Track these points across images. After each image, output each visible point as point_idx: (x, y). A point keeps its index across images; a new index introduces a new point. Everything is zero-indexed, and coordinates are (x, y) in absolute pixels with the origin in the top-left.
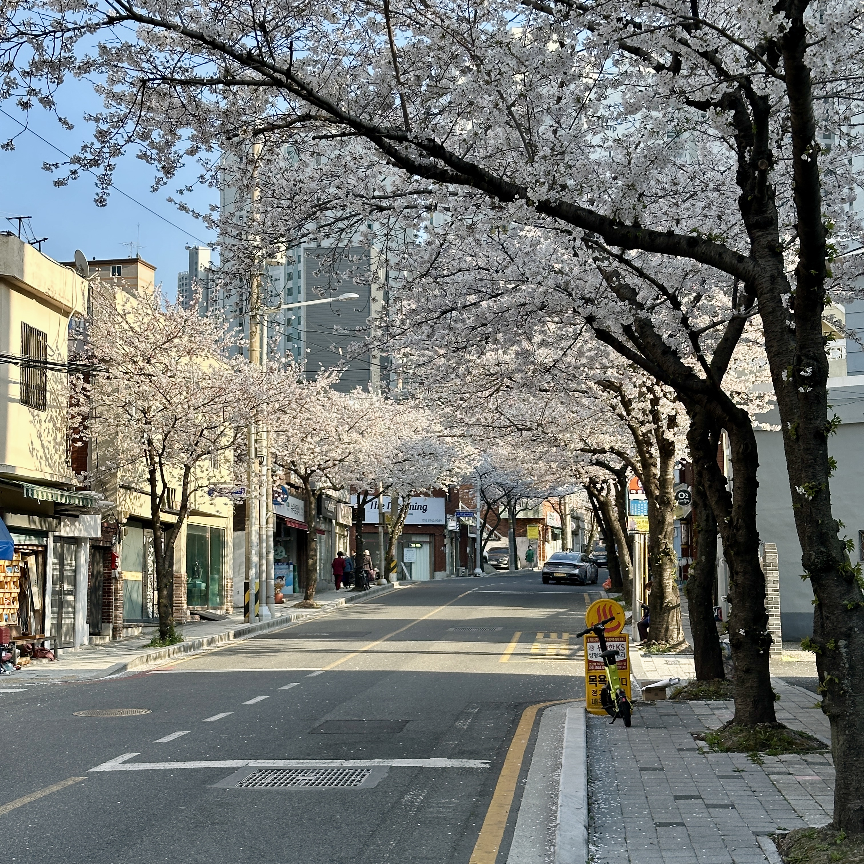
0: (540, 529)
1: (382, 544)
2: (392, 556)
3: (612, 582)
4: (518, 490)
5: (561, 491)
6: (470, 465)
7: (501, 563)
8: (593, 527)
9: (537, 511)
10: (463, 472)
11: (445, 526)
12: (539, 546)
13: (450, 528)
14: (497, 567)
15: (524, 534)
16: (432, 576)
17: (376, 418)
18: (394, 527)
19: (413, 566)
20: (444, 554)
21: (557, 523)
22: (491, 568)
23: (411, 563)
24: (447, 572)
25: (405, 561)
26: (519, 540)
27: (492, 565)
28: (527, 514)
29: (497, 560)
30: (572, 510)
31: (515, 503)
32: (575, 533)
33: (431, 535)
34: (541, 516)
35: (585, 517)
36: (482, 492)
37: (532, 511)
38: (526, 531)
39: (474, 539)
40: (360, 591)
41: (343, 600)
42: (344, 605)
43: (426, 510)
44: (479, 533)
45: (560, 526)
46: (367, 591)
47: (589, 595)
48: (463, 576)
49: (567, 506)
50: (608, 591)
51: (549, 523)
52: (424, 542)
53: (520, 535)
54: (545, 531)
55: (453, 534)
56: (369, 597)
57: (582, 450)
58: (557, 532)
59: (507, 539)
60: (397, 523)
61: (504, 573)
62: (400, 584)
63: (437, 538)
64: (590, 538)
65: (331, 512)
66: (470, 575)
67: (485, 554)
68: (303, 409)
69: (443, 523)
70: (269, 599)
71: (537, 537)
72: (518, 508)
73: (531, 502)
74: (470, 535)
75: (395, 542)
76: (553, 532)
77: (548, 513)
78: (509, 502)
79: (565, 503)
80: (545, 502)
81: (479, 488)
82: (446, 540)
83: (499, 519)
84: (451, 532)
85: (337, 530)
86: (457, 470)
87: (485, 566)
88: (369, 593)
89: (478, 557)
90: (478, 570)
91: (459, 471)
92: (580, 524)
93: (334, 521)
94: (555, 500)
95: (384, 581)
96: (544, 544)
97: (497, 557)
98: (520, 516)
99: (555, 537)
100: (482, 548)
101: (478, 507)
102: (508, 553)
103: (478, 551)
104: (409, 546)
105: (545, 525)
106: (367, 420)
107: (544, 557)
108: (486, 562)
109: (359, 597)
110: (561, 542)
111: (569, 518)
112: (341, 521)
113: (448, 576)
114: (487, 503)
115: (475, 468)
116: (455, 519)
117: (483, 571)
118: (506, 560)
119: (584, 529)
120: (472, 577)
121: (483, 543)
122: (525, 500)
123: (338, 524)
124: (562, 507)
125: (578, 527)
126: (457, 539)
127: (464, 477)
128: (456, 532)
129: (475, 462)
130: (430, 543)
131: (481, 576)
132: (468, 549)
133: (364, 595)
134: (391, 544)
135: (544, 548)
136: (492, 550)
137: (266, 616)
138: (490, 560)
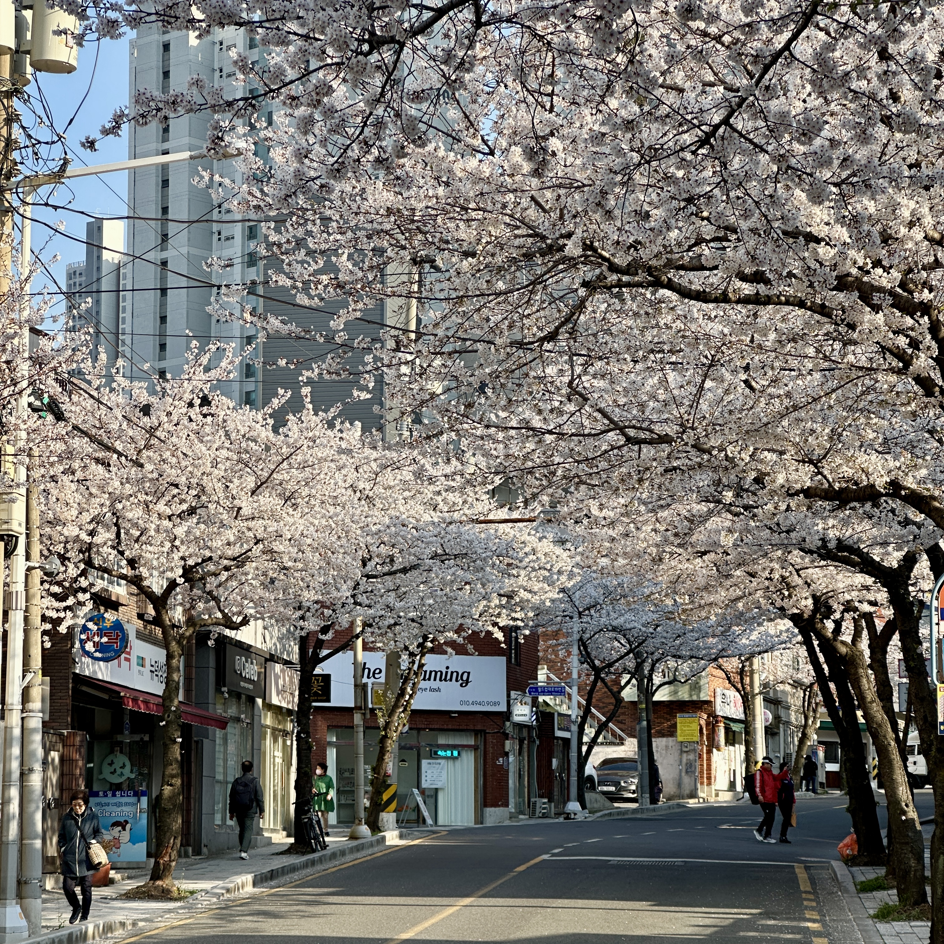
0: (703, 722)
1: (361, 750)
2: (387, 776)
3: (858, 841)
4: (657, 641)
5: (745, 646)
6: (551, 584)
7: (625, 789)
8: (806, 718)
9: (696, 687)
10: (535, 600)
11: (507, 715)
12: (700, 756)
13: (517, 719)
14: (613, 797)
15: (671, 732)
16: (479, 818)
17: (320, 460)
18: (391, 715)
19: (441, 797)
20: (503, 773)
21: (736, 711)
22: (602, 799)
23: (437, 790)
24: (512, 808)
25: (424, 785)
26: (658, 744)
27: (604, 793)
28: (676, 692)
29: (616, 784)
30: (765, 685)
31: (652, 670)
32: (770, 731)
33: (476, 733)
34: (704, 697)
35: (790, 700)
36: (582, 643)
37: (687, 687)
38: (675, 726)
39: (566, 742)
40: (303, 854)
41: (249, 878)
42: (249, 889)
43: (467, 682)
44: (574, 728)
45: (742, 716)
46: (316, 855)
47: (807, 868)
48: (544, 816)
49: (756, 677)
50: (850, 861)
51: (721, 710)
52: (463, 746)
53: (661, 734)
54: (712, 727)
55: (525, 733)
56: (319, 867)
57: (808, 493)
58: (736, 727)
59: (635, 741)
60: (396, 706)
61: (627, 811)
62: (401, 837)
63: (490, 738)
64: (802, 741)
65: (250, 681)
66: (558, 815)
67: (589, 770)
68: (154, 441)
69: (503, 708)
70: (25, 888)
71: (696, 738)
72: (657, 680)
73: (685, 667)
74: (559, 734)
75: (392, 745)
76: (727, 729)
77: (719, 691)
78: (639, 666)
79: (752, 672)
80: (711, 669)
81: (576, 637)
82: (508, 743)
83: (619, 700)
84: (520, 726)
85: (268, 720)
86: (523, 594)
87: (588, 796)
88: (321, 860)
89: (574, 779)
90: (574, 806)
91: (528, 596)
92: (782, 713)
93: (259, 701)
94: (732, 664)
95: (364, 829)
96: (709, 752)
97: (616, 778)
98: (661, 696)
99: (731, 739)
100: (583, 761)
101: (575, 675)
102: (636, 769)
103: (574, 766)
104: (433, 755)
105: (712, 715)
106: (303, 467)
107: (709, 778)
108: (593, 788)
109: (293, 869)
110: (743, 748)
111: (759, 701)
112: (275, 700)
113: (512, 817)
114: (593, 667)
115: (563, 590)
116: (529, 700)
117: (584, 807)
118: (633, 783)
119: (788, 723)
120: (561, 819)
121: (584, 748)
122: (672, 663)
123: (269, 706)
124: (747, 680)
125: (777, 718)
126: (531, 741)
127: (539, 611)
128: (529, 728)
129: (563, 578)
130: (475, 748)
131: (580, 817)
132: (555, 762)
133: (305, 865)
134: (382, 752)
135: (709, 760)
136: (607, 763)
137: (14, 930)
138: (601, 783)
